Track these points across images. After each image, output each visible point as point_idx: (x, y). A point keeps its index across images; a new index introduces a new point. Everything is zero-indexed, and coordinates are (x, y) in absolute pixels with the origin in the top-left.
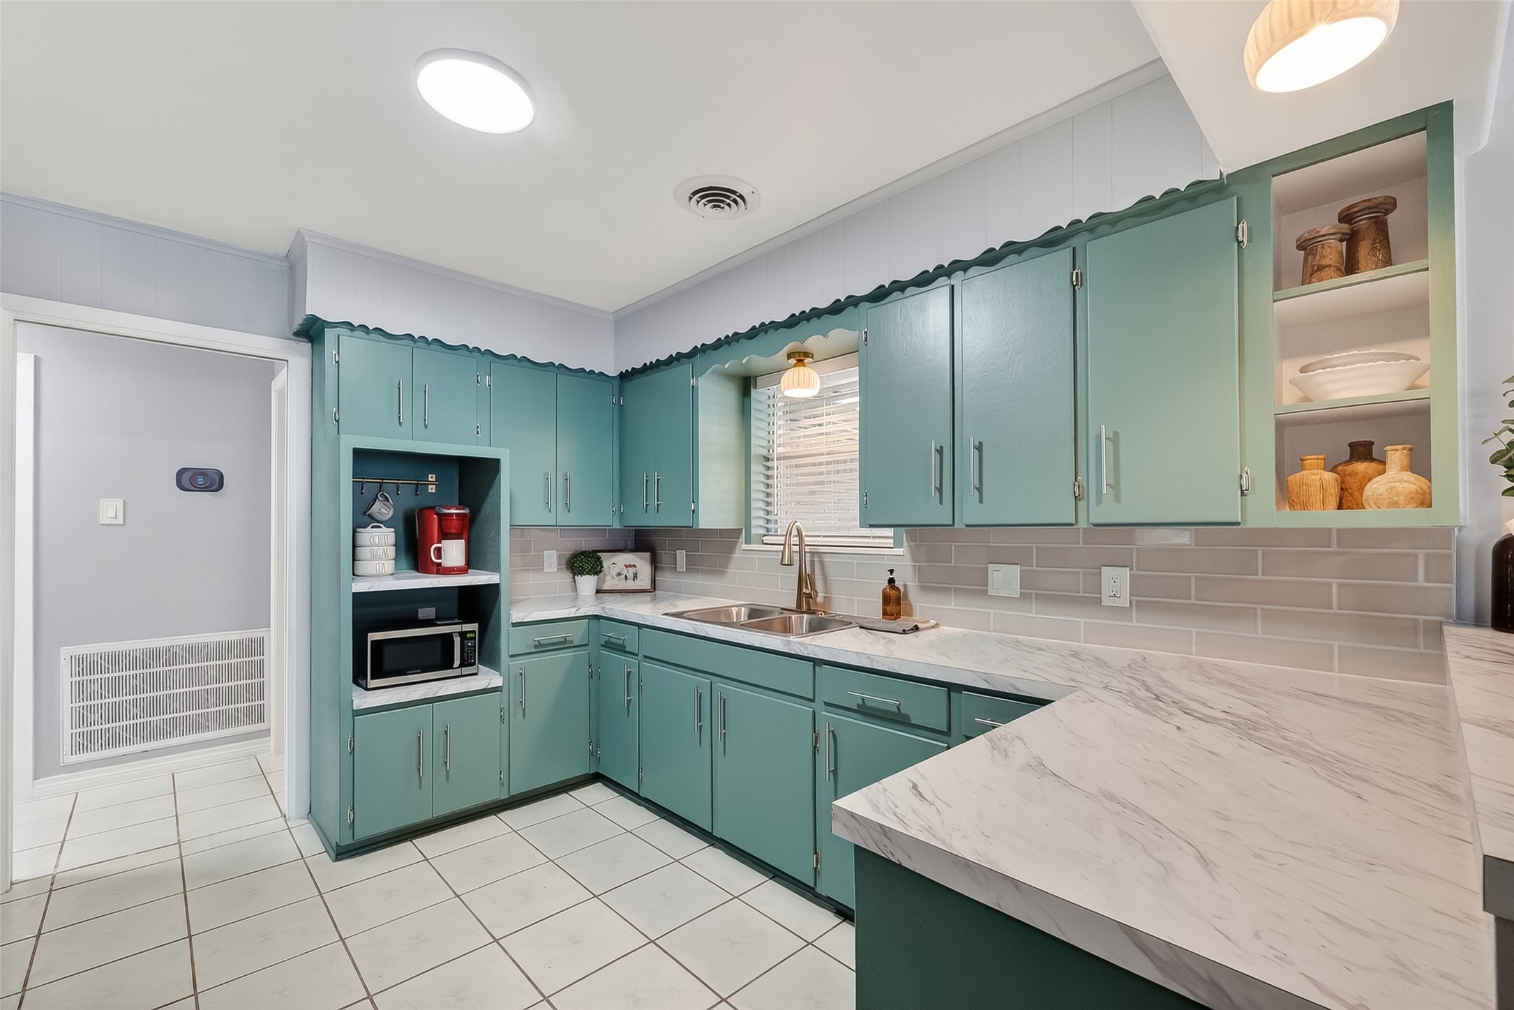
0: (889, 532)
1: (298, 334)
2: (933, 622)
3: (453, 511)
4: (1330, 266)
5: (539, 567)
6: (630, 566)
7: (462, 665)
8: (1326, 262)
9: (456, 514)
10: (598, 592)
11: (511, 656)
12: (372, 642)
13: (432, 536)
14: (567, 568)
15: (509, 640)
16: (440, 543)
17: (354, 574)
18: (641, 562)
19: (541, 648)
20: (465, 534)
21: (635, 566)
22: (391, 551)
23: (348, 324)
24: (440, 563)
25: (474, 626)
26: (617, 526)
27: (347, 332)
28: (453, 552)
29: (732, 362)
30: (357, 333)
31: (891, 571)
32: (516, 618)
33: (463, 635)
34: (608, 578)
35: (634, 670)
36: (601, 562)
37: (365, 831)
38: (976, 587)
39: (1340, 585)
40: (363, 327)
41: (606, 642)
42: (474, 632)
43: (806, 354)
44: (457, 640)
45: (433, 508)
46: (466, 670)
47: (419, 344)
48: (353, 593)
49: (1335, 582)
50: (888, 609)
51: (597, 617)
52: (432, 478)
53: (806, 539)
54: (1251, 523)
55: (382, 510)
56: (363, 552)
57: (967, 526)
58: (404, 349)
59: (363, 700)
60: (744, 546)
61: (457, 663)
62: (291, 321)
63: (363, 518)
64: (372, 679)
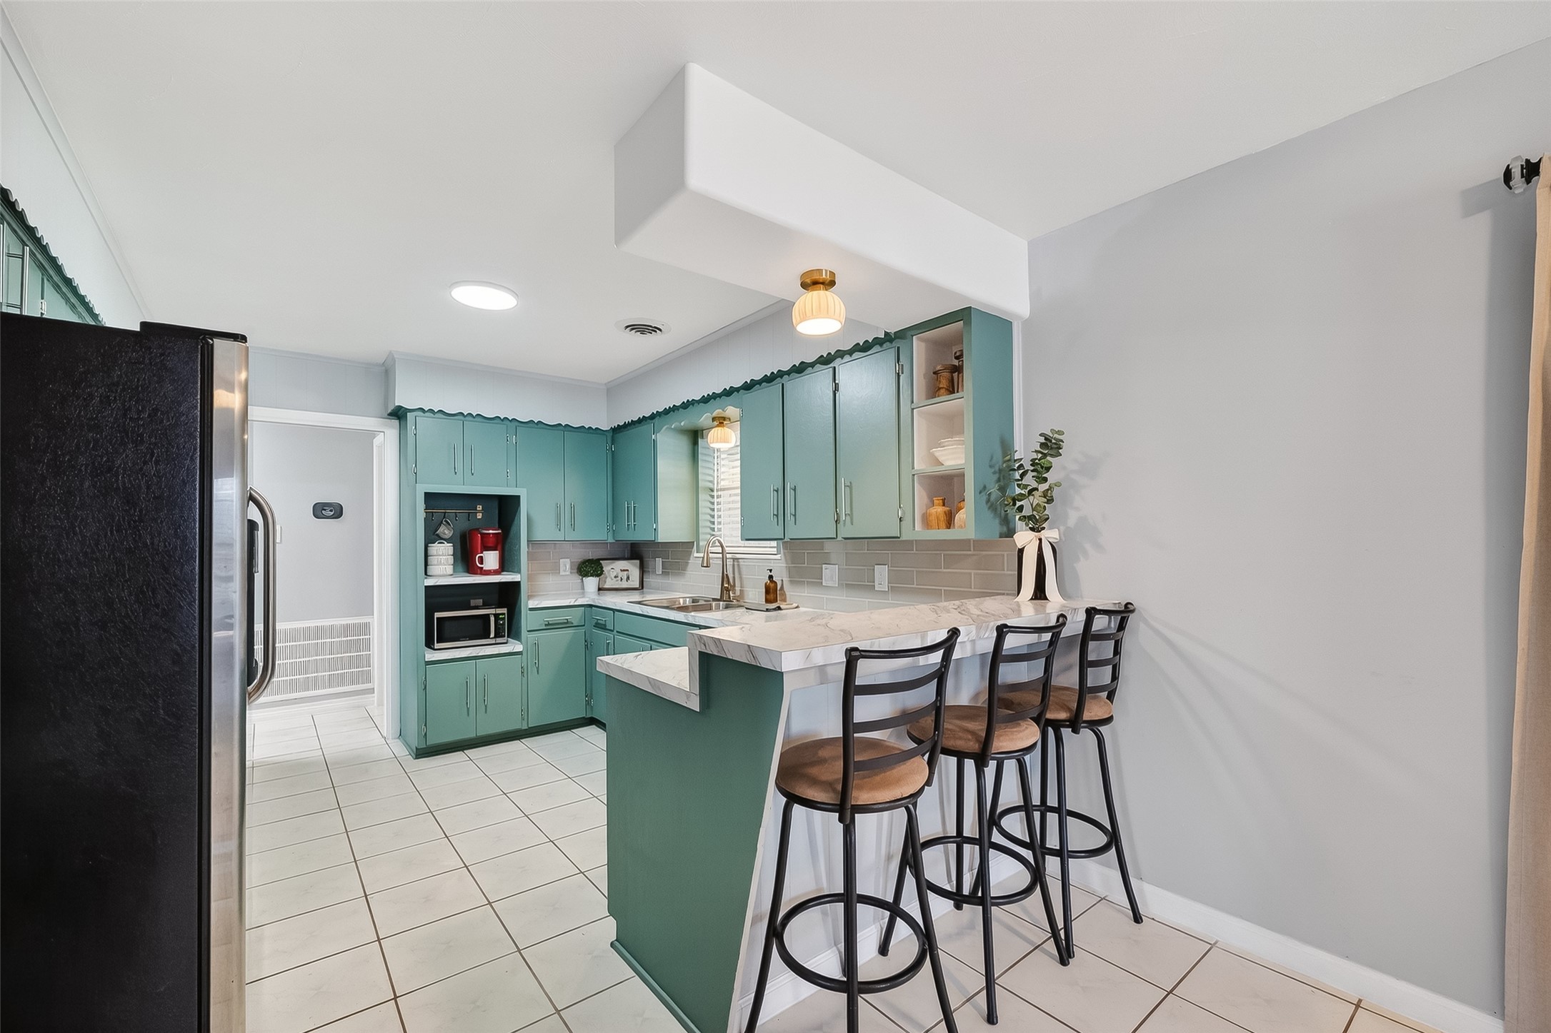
0: (774, 543)
1: (390, 414)
2: (795, 605)
3: (491, 532)
4: (942, 388)
5: (556, 570)
6: (624, 570)
7: (496, 637)
8: (941, 386)
9: (493, 534)
10: (600, 589)
11: (528, 631)
12: (437, 618)
13: (477, 549)
14: (577, 572)
15: (527, 621)
16: (482, 553)
17: (426, 574)
18: (633, 568)
19: (550, 626)
20: (499, 547)
21: (628, 570)
22: (451, 559)
23: (421, 410)
24: (482, 568)
25: (505, 611)
26: (611, 540)
27: (421, 414)
28: (491, 559)
29: (685, 421)
30: (427, 414)
31: (771, 571)
32: (532, 604)
33: (496, 616)
34: (608, 580)
35: (611, 641)
36: (602, 568)
37: (434, 740)
38: (815, 580)
39: (975, 574)
40: (431, 411)
41: (596, 623)
42: (504, 614)
43: (724, 419)
44: (492, 619)
45: (478, 529)
46: (499, 640)
47: (467, 418)
48: (426, 587)
49: (973, 572)
50: (768, 597)
51: (591, 606)
52: (480, 508)
53: (726, 549)
54: (904, 538)
55: (445, 531)
56: (432, 560)
57: (791, 539)
58: (458, 423)
59: (431, 656)
60: (696, 555)
61: (492, 635)
62: (386, 406)
63: (432, 536)
64: (437, 643)
